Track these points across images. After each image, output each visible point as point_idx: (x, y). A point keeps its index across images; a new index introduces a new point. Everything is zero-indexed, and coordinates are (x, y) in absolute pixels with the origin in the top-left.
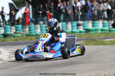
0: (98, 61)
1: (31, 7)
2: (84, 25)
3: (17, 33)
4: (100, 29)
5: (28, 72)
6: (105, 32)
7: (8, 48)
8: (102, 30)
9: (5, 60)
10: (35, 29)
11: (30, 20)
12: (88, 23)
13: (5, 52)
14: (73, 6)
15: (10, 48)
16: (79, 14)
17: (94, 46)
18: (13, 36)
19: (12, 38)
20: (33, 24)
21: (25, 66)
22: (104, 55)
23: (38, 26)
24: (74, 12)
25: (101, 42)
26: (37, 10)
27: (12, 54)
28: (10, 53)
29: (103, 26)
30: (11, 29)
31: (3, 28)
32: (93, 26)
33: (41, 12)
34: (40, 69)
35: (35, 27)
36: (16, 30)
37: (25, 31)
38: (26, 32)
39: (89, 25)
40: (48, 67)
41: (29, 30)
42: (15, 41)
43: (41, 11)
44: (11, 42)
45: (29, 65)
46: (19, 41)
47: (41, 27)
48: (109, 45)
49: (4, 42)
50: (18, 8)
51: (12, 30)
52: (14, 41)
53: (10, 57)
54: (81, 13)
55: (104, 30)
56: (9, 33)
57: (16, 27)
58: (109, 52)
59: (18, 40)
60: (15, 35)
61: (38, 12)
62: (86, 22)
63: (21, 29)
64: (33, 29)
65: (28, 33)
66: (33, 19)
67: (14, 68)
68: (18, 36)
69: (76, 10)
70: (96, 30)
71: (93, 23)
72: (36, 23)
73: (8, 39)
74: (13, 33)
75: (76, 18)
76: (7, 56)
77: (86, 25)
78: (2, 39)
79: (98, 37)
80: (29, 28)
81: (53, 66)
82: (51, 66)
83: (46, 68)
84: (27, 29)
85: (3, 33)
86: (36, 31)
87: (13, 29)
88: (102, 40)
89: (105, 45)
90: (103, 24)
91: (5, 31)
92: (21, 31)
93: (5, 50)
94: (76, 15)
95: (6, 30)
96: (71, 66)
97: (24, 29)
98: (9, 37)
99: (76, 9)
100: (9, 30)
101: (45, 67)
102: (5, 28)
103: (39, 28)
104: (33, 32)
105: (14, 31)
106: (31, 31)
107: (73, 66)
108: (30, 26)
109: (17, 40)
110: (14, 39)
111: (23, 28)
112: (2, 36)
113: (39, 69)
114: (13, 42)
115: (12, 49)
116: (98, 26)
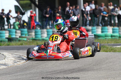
0: (107, 68)
1: (37, 10)
2: (93, 31)
3: (23, 37)
4: (110, 35)
5: (33, 78)
6: (115, 39)
7: (13, 52)
8: (112, 36)
9: (9, 65)
10: (42, 34)
11: (36, 24)
12: (97, 28)
13: (10, 57)
14: (82, 10)
15: (15, 52)
16: (89, 18)
17: (103, 52)
18: (18, 40)
19: (17, 42)
20: (39, 29)
21: (31, 71)
22: (114, 62)
23: (45, 30)
24: (83, 16)
25: (111, 49)
26: (44, 13)
27: (17, 59)
28: (15, 58)
29: (113, 32)
30: (16, 32)
31: (7, 32)
32: (102, 32)
33: (47, 16)
35: (41, 32)
36: (22, 34)
38: (32, 36)
39: (98, 31)
40: (55, 74)
41: (36, 35)
42: (21, 45)
43: (48, 14)
44: (16, 46)
45: (35, 71)
46: (24, 45)
48: (119, 52)
49: (9, 46)
50: (24, 11)
51: (17, 34)
53: (14, 62)
54: (90, 18)
55: (114, 36)
56: (14, 36)
57: (22, 31)
58: (119, 59)
59: (23, 44)
60: (21, 39)
61: (45, 15)
62: (95, 28)
63: (26, 33)
64: (40, 33)
65: (34, 37)
66: (40, 23)
67: (18, 74)
68: (24, 40)
69: (85, 15)
70: (106, 36)
71: (102, 29)
72: (42, 27)
73: (13, 43)
74: (18, 37)
75: (85, 23)
76: (12, 61)
77: (95, 31)
78: (7, 43)
79: (108, 43)
80: (36, 32)
81: (60, 72)
82: (58, 73)
83: (52, 74)
84: (33, 34)
85: (7, 37)
86: (42, 35)
88: (112, 46)
89: (115, 52)
90: (113, 29)
91: (10, 35)
92: (27, 35)
93: (10, 54)
94: (85, 20)
95: (11, 33)
96: (79, 73)
97: (30, 33)
98: (14, 41)
99: (85, 13)
100: (14, 33)
101: (52, 73)
102: (10, 32)
103: (46, 33)
104: (40, 36)
105: (20, 35)
107: (81, 73)
109: (22, 44)
110: (19, 43)
111: (28, 32)
112: (7, 40)
113: (45, 75)
114: (18, 46)
115: (18, 53)
116: (108, 32)
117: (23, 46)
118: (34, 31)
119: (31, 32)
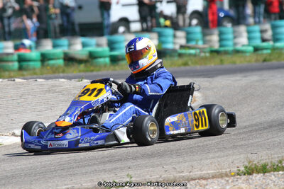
3: (189, 48)
10: (235, 37)
11: (222, 15)
19: (176, 58)
20: (230, 25)
23: (242, 29)
30: (175, 36)
31: (155, 36)
34: (237, 134)
35: (234, 32)
36: (188, 40)
37: (210, 41)
38: (211, 43)
40: (256, 130)
41: (221, 40)
42: (182, 67)
46: (191, 67)
47: (249, 32)
52: (179, 66)
56: (170, 46)
57: (188, 33)
59: (190, 63)
60: (183, 51)
63: (199, 36)
64: (230, 36)
65: (216, 46)
68: (190, 55)
74: (177, 47)
80: (221, 34)
81: (270, 127)
82: (265, 128)
83: (250, 131)
84: (215, 38)
86: (236, 40)
87: (181, 38)
91: (161, 42)
92: (200, 43)
95: (163, 39)
97: (208, 38)
98: (168, 56)
100: (170, 39)
101: (250, 129)
102: (160, 35)
103: (245, 35)
104: (230, 43)
105: (183, 42)
106: (225, 43)
108: (223, 29)
109: (186, 64)
110: (180, 61)
111: (204, 35)
113: (234, 135)
117: (188, 68)
118: (216, 31)
119: (211, 34)
